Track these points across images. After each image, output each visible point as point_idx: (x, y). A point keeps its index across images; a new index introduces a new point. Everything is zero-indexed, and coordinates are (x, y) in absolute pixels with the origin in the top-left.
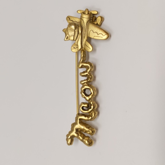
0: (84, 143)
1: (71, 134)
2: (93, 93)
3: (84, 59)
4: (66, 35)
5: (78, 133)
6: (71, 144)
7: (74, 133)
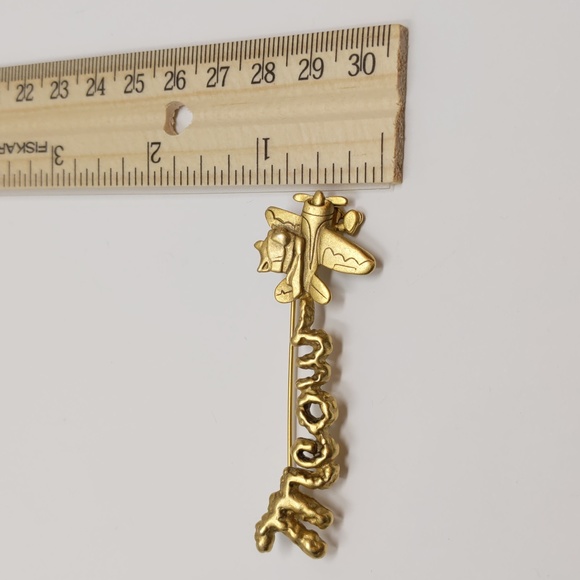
0: (302, 547)
1: (268, 524)
2: (327, 416)
3: (308, 323)
4: (262, 259)
5: (287, 520)
6: (266, 548)
7: (275, 521)
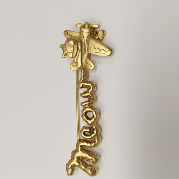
0: (87, 172)
1: (72, 164)
2: (95, 116)
3: (85, 78)
4: (64, 52)
5: (80, 161)
6: (72, 174)
7: (75, 162)
